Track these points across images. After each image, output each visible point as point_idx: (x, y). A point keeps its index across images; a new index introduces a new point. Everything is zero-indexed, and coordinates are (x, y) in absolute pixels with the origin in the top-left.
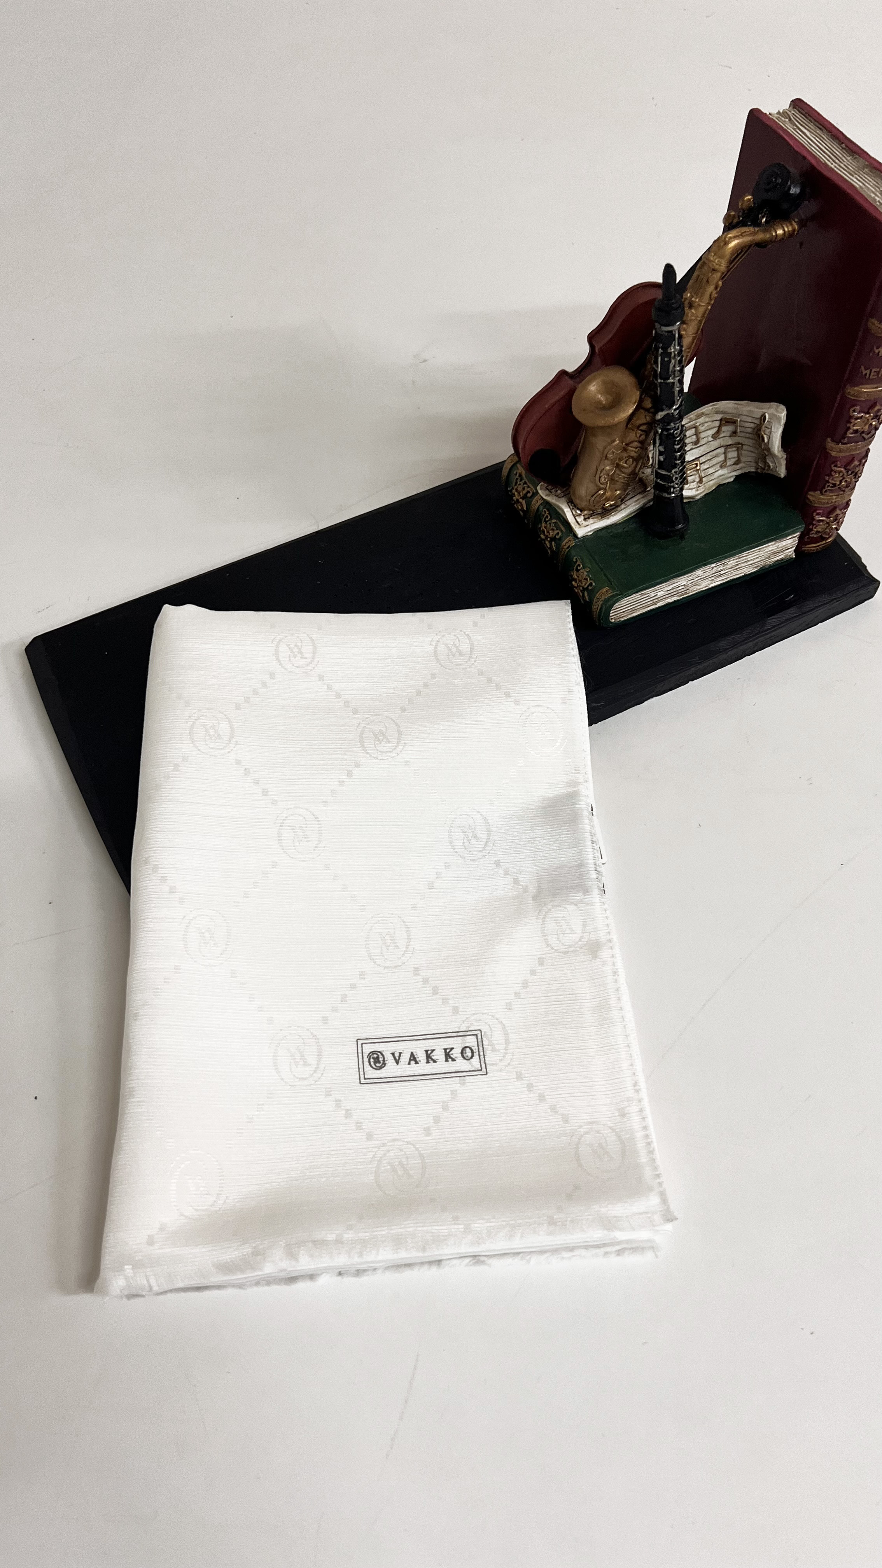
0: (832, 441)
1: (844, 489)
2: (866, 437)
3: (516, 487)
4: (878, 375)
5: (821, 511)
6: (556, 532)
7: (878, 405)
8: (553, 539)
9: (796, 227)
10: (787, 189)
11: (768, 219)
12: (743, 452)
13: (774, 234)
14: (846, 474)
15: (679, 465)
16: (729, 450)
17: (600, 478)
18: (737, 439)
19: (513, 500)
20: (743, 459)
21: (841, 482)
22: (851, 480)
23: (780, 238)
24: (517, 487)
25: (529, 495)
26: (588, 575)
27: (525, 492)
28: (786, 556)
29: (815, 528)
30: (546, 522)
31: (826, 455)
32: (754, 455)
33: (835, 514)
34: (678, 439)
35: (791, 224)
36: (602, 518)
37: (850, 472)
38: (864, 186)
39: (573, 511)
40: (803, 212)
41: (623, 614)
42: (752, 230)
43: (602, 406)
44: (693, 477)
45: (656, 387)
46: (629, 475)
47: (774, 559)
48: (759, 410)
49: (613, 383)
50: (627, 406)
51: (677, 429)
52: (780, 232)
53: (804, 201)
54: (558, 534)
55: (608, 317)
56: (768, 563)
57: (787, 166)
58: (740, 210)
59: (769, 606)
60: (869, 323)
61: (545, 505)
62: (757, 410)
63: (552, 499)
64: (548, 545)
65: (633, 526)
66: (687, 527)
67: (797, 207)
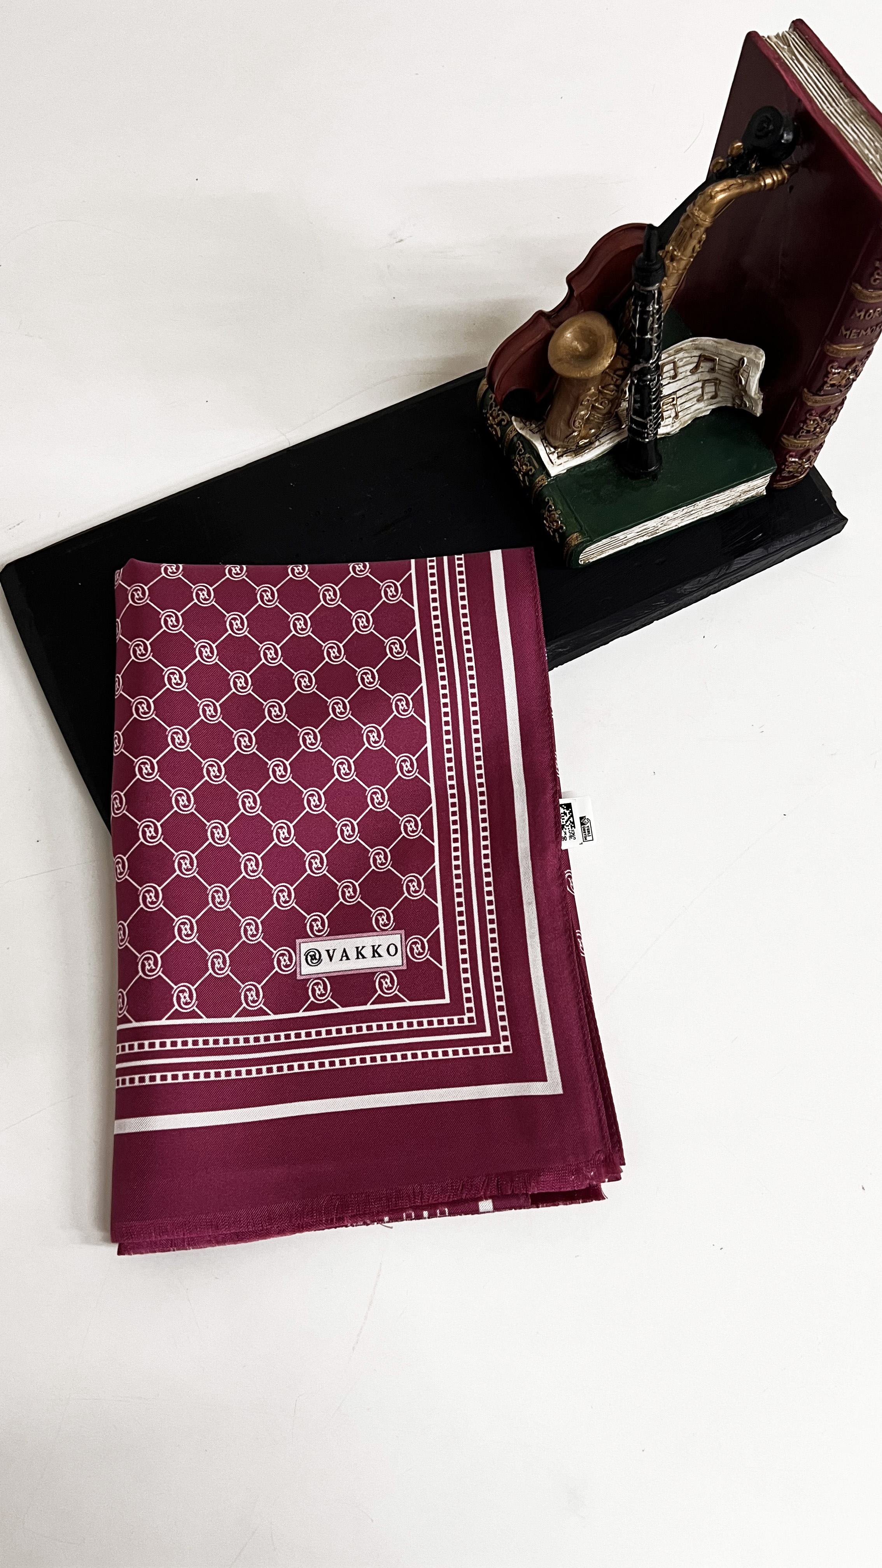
0: (809, 391)
1: (818, 434)
2: (843, 389)
3: (490, 412)
4: (858, 335)
5: (794, 454)
6: (529, 468)
7: (856, 361)
8: (526, 474)
9: (786, 175)
10: (779, 138)
11: (758, 165)
12: (720, 387)
13: (763, 184)
14: (820, 422)
15: (653, 413)
16: (706, 384)
17: (574, 422)
18: (715, 375)
19: (488, 423)
20: (720, 394)
21: (815, 428)
22: (826, 426)
23: (770, 187)
24: (492, 412)
25: (503, 423)
26: (559, 518)
27: (499, 418)
28: (757, 494)
29: (787, 468)
30: (520, 455)
31: (803, 404)
32: (732, 392)
33: (808, 456)
34: (654, 390)
35: (782, 173)
36: (575, 456)
37: (825, 420)
38: (858, 140)
39: (547, 449)
40: (794, 158)
41: (592, 556)
42: (739, 181)
43: (578, 353)
44: (669, 412)
45: (633, 339)
46: (604, 415)
47: (744, 497)
48: (739, 351)
49: (590, 331)
50: (603, 359)
51: (651, 380)
52: (769, 181)
53: (797, 147)
54: (531, 470)
55: (588, 259)
56: (739, 501)
57: (780, 111)
58: (729, 156)
59: (737, 545)
60: (853, 287)
61: (520, 438)
62: (736, 352)
63: (526, 433)
64: (521, 478)
65: (606, 464)
66: (660, 468)
67: (788, 155)
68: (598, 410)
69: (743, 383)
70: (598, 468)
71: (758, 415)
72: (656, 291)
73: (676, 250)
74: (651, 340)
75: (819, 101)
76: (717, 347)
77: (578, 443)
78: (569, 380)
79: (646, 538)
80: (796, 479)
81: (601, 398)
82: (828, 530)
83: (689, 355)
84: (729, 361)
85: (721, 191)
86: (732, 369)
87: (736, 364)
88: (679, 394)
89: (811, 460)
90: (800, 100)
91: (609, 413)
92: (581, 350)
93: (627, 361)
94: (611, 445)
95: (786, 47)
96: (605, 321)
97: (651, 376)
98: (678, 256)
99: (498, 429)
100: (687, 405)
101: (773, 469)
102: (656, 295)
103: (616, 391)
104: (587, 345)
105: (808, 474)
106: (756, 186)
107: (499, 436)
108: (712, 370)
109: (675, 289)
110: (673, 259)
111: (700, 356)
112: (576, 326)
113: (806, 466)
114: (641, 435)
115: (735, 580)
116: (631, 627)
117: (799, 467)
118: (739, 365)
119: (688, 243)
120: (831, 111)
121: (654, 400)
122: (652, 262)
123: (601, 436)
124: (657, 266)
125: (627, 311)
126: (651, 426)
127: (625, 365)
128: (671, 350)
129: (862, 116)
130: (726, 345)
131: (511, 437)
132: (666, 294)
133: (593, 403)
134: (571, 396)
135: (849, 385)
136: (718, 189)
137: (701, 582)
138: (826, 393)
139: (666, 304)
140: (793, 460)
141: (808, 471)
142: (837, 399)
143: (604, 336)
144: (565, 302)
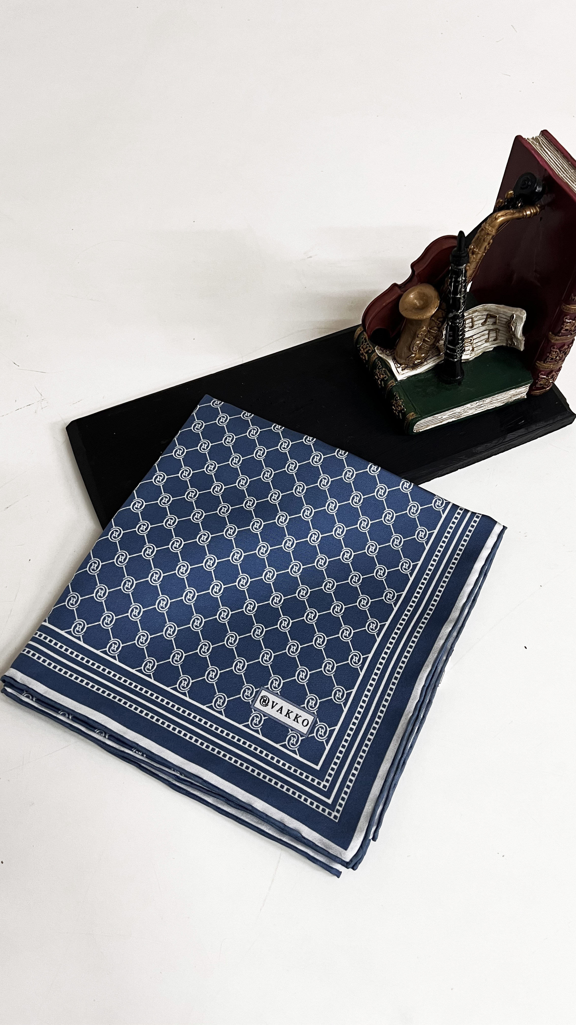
0: (552, 334)
1: (558, 361)
3: (362, 345)
5: (543, 373)
6: (384, 376)
8: (383, 380)
9: (538, 210)
10: (534, 189)
11: (522, 204)
13: (525, 214)
14: (559, 353)
16: (491, 332)
18: (496, 327)
19: (360, 353)
22: (562, 356)
23: (529, 216)
25: (370, 352)
26: (402, 404)
29: (539, 382)
30: (379, 369)
31: (549, 341)
32: (506, 336)
33: (552, 375)
35: (536, 209)
36: (413, 369)
37: (562, 352)
39: (396, 365)
40: (543, 201)
41: (421, 428)
42: (512, 211)
45: (449, 299)
46: (430, 345)
47: (513, 399)
49: (424, 294)
51: (459, 323)
54: (386, 377)
55: (423, 254)
56: (510, 401)
57: (535, 175)
58: (505, 199)
59: (508, 427)
61: (379, 359)
62: (509, 312)
63: (384, 356)
64: (379, 383)
65: (430, 375)
66: (463, 378)
67: (540, 199)
68: (427, 343)
69: (513, 330)
70: (426, 377)
71: (522, 350)
72: (464, 269)
73: (475, 248)
74: (460, 298)
75: (557, 171)
76: (497, 309)
77: (414, 362)
78: (411, 321)
79: (454, 419)
80: (544, 390)
81: (429, 335)
82: (564, 421)
83: (481, 314)
84: (504, 317)
86: (506, 322)
87: (509, 319)
88: (474, 337)
89: (553, 377)
90: (546, 170)
91: (433, 345)
92: (418, 305)
93: (445, 311)
94: (434, 364)
95: (537, 144)
96: (433, 288)
97: (459, 320)
98: (476, 251)
99: (366, 355)
100: (479, 344)
101: (531, 382)
102: (464, 272)
103: (438, 331)
104: (422, 302)
105: (551, 388)
106: (521, 215)
107: (367, 359)
108: (495, 323)
110: (473, 253)
112: (416, 292)
114: (453, 357)
115: (508, 448)
116: (445, 471)
117: (546, 382)
118: (511, 319)
119: (482, 244)
120: (564, 176)
121: (461, 335)
122: (462, 252)
123: (427, 358)
124: (464, 256)
125: (446, 283)
126: (458, 351)
127: (444, 315)
128: (470, 311)
130: (503, 308)
131: (374, 359)
132: (469, 272)
133: (424, 337)
134: (412, 332)
136: (499, 215)
137: (487, 447)
138: (563, 335)
140: (543, 377)
141: (551, 385)
142: (569, 339)
143: (432, 297)
144: (409, 278)
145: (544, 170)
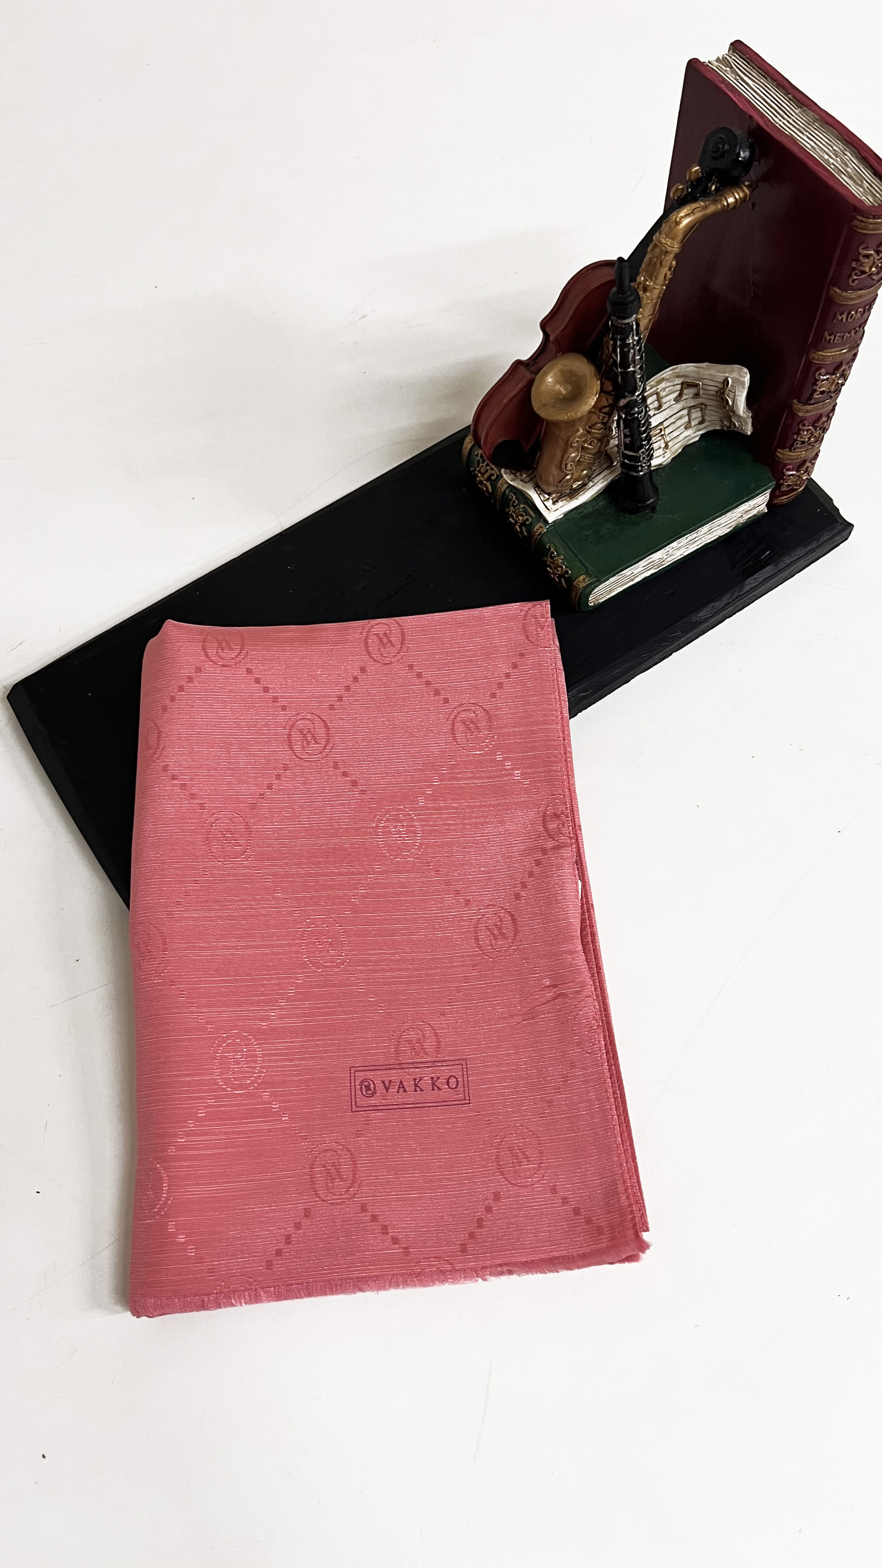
0: (799, 402)
1: (813, 444)
2: (833, 395)
3: (478, 469)
4: (843, 338)
5: (791, 467)
6: (525, 518)
7: (844, 365)
8: (523, 524)
9: (747, 192)
10: (735, 156)
11: (718, 185)
12: (707, 412)
13: (725, 204)
14: (814, 431)
15: (645, 445)
16: (692, 411)
17: (566, 465)
18: (700, 400)
19: (477, 480)
20: (707, 418)
21: (809, 438)
22: (819, 434)
23: (733, 206)
24: (480, 469)
25: (493, 478)
26: (563, 563)
27: (488, 474)
28: (758, 512)
29: (786, 482)
30: (514, 507)
31: (793, 415)
32: (719, 414)
33: (805, 467)
34: (643, 422)
35: (743, 191)
36: (571, 499)
37: (818, 429)
38: (815, 146)
39: (541, 496)
40: (753, 174)
41: (601, 596)
42: (702, 204)
43: (562, 396)
44: (658, 443)
45: (616, 374)
46: (594, 455)
47: (746, 517)
48: (721, 373)
49: (571, 372)
50: (589, 398)
51: (640, 413)
52: (731, 200)
53: (754, 163)
54: (527, 520)
55: (559, 303)
56: (741, 521)
57: (733, 130)
58: (688, 181)
59: (746, 566)
60: (831, 291)
61: (512, 490)
62: (719, 374)
63: (518, 484)
64: (518, 529)
65: (602, 503)
66: (658, 499)
67: (747, 172)
68: (588, 451)
69: (730, 403)
70: (595, 508)
71: (749, 433)
72: (634, 323)
73: (647, 280)
74: (634, 372)
75: (770, 115)
76: (698, 372)
77: (572, 486)
78: (556, 424)
79: (653, 571)
80: (795, 493)
81: (590, 439)
82: (836, 538)
83: (671, 384)
84: (712, 383)
85: (686, 216)
86: (717, 392)
87: (720, 386)
88: (666, 424)
89: (808, 471)
90: (751, 117)
91: (599, 451)
92: (563, 391)
93: (612, 397)
94: (605, 483)
95: (728, 69)
96: (585, 360)
97: (638, 408)
98: (650, 286)
99: (488, 484)
100: (675, 434)
101: (772, 485)
102: (635, 327)
103: (604, 429)
104: (570, 388)
105: (806, 486)
106: (719, 206)
107: (490, 491)
108: (697, 395)
109: (651, 319)
110: (645, 290)
111: (682, 384)
112: (556, 370)
113: (804, 478)
114: (635, 469)
115: (749, 601)
116: (651, 662)
117: (797, 481)
118: (724, 386)
119: (659, 271)
120: (784, 123)
121: (645, 432)
122: (627, 294)
123: (593, 476)
124: (632, 298)
125: (605, 347)
126: (644, 458)
127: (610, 402)
128: (652, 381)
129: (816, 124)
130: (708, 369)
131: (503, 489)
132: (643, 324)
133: (582, 444)
134: (560, 440)
135: (838, 391)
136: (682, 214)
137: (715, 607)
138: (817, 401)
139: (645, 335)
140: (791, 473)
141: (806, 482)
142: (829, 405)
143: (586, 376)
144: (542, 346)
145: (748, 117)
